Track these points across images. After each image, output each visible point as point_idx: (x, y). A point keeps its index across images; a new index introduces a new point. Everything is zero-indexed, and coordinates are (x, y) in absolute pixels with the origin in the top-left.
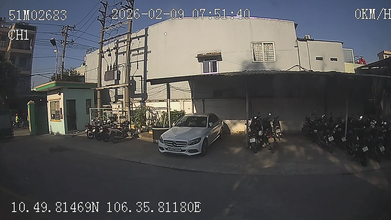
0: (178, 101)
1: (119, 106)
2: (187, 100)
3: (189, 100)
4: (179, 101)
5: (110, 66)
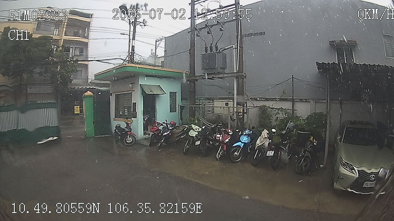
0: (307, 101)
1: (227, 104)
2: (320, 101)
3: (322, 101)
4: (310, 102)
5: (210, 47)
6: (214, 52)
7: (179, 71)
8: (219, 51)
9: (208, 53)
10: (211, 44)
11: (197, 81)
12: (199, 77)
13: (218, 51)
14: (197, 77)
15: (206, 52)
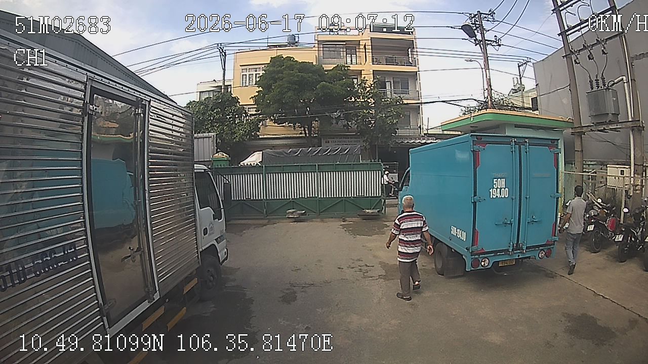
1: (622, 172)
5: (596, 80)
6: (601, 87)
7: (560, 118)
8: (608, 85)
9: (594, 90)
10: (597, 77)
11: (584, 135)
12: (586, 128)
13: (606, 86)
14: (584, 128)
15: (592, 88)
